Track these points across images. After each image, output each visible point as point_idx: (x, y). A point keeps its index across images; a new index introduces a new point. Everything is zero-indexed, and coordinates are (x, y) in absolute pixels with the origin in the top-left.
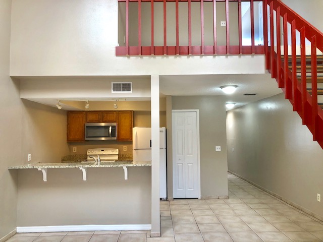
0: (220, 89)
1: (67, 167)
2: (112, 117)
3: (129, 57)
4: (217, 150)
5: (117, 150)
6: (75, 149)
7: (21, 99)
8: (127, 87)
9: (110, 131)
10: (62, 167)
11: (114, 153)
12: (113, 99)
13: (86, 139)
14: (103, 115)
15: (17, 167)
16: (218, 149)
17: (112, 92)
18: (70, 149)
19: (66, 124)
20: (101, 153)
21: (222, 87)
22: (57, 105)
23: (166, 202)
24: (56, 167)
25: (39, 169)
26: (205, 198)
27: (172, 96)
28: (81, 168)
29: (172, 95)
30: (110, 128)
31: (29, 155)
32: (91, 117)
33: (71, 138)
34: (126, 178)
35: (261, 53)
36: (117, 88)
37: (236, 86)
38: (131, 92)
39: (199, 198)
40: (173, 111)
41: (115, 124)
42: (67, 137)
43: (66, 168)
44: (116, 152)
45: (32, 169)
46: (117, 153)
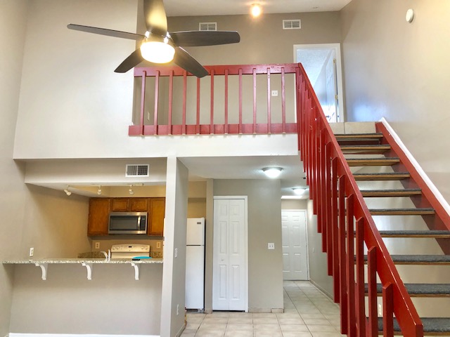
0: (262, 171)
1: (68, 262)
2: (143, 205)
3: (143, 137)
4: (269, 248)
5: (149, 247)
6: (98, 244)
7: (26, 184)
8: (143, 171)
9: (139, 222)
10: (61, 262)
11: (144, 250)
12: (129, 184)
13: (110, 232)
14: (132, 203)
15: (12, 262)
16: (271, 246)
17: (127, 176)
18: (91, 243)
19: (88, 213)
20: (128, 250)
21: (264, 169)
22: (66, 191)
23: (202, 315)
24: (55, 262)
25: (37, 265)
26: (254, 311)
27: (214, 180)
28: (84, 264)
29: (215, 178)
30: (139, 219)
31: (32, 249)
32: (117, 205)
33: (92, 230)
34: (137, 278)
35: (294, 132)
36: (132, 171)
37: (281, 169)
38: (148, 175)
39: (247, 311)
40: (215, 197)
41: (145, 214)
42: (88, 229)
43: (67, 264)
44: (146, 249)
45: (28, 264)
46: (148, 250)
